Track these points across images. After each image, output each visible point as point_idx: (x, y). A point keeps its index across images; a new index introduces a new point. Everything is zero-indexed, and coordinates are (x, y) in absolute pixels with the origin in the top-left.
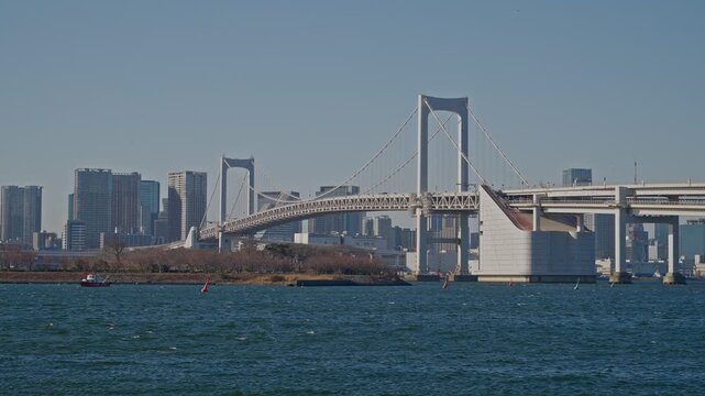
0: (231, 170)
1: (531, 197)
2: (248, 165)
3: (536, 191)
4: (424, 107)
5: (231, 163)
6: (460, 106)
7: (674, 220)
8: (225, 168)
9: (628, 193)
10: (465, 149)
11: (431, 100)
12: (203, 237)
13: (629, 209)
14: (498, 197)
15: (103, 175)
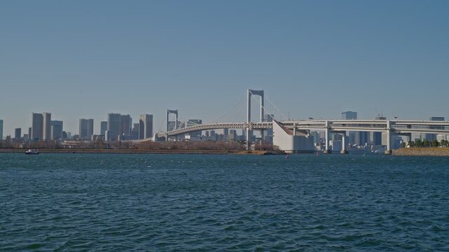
0: (170, 114)
1: (292, 124)
2: (176, 112)
3: (294, 123)
4: (249, 93)
5: (171, 112)
6: (261, 93)
7: (344, 132)
8: (168, 113)
9: (330, 123)
10: (263, 105)
11: (252, 91)
12: (159, 137)
13: (330, 128)
14: (280, 124)
15: (118, 115)
